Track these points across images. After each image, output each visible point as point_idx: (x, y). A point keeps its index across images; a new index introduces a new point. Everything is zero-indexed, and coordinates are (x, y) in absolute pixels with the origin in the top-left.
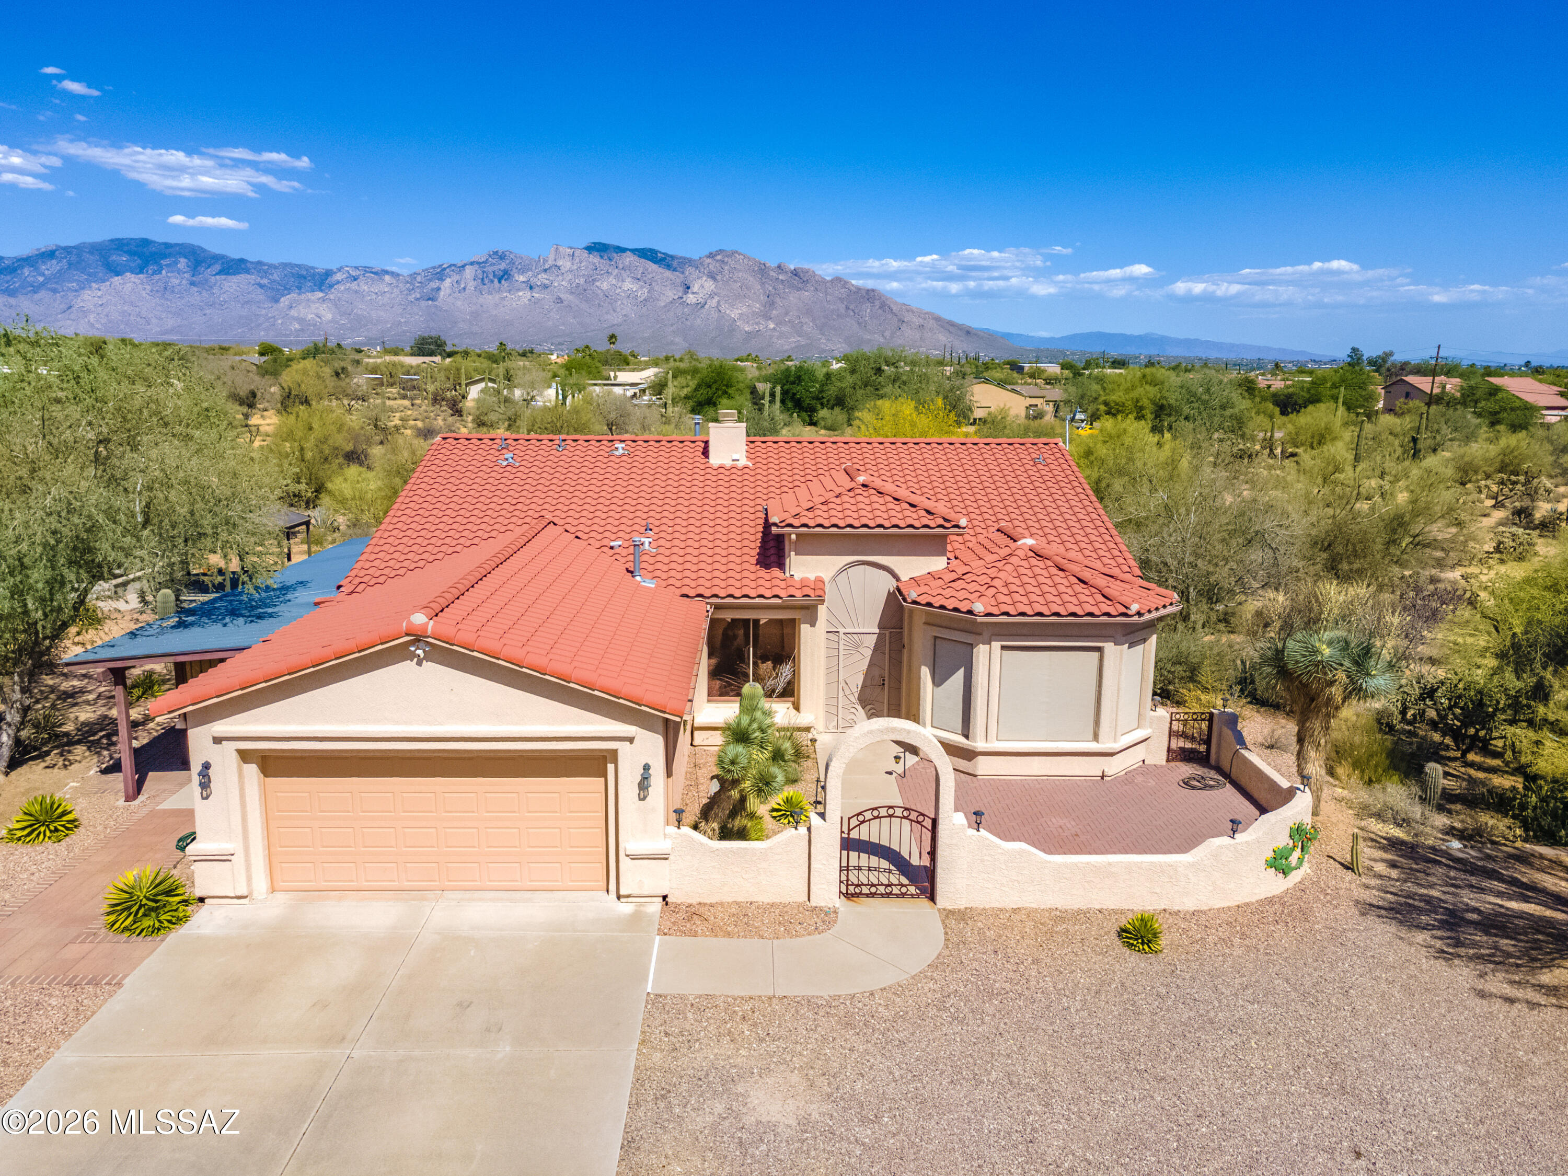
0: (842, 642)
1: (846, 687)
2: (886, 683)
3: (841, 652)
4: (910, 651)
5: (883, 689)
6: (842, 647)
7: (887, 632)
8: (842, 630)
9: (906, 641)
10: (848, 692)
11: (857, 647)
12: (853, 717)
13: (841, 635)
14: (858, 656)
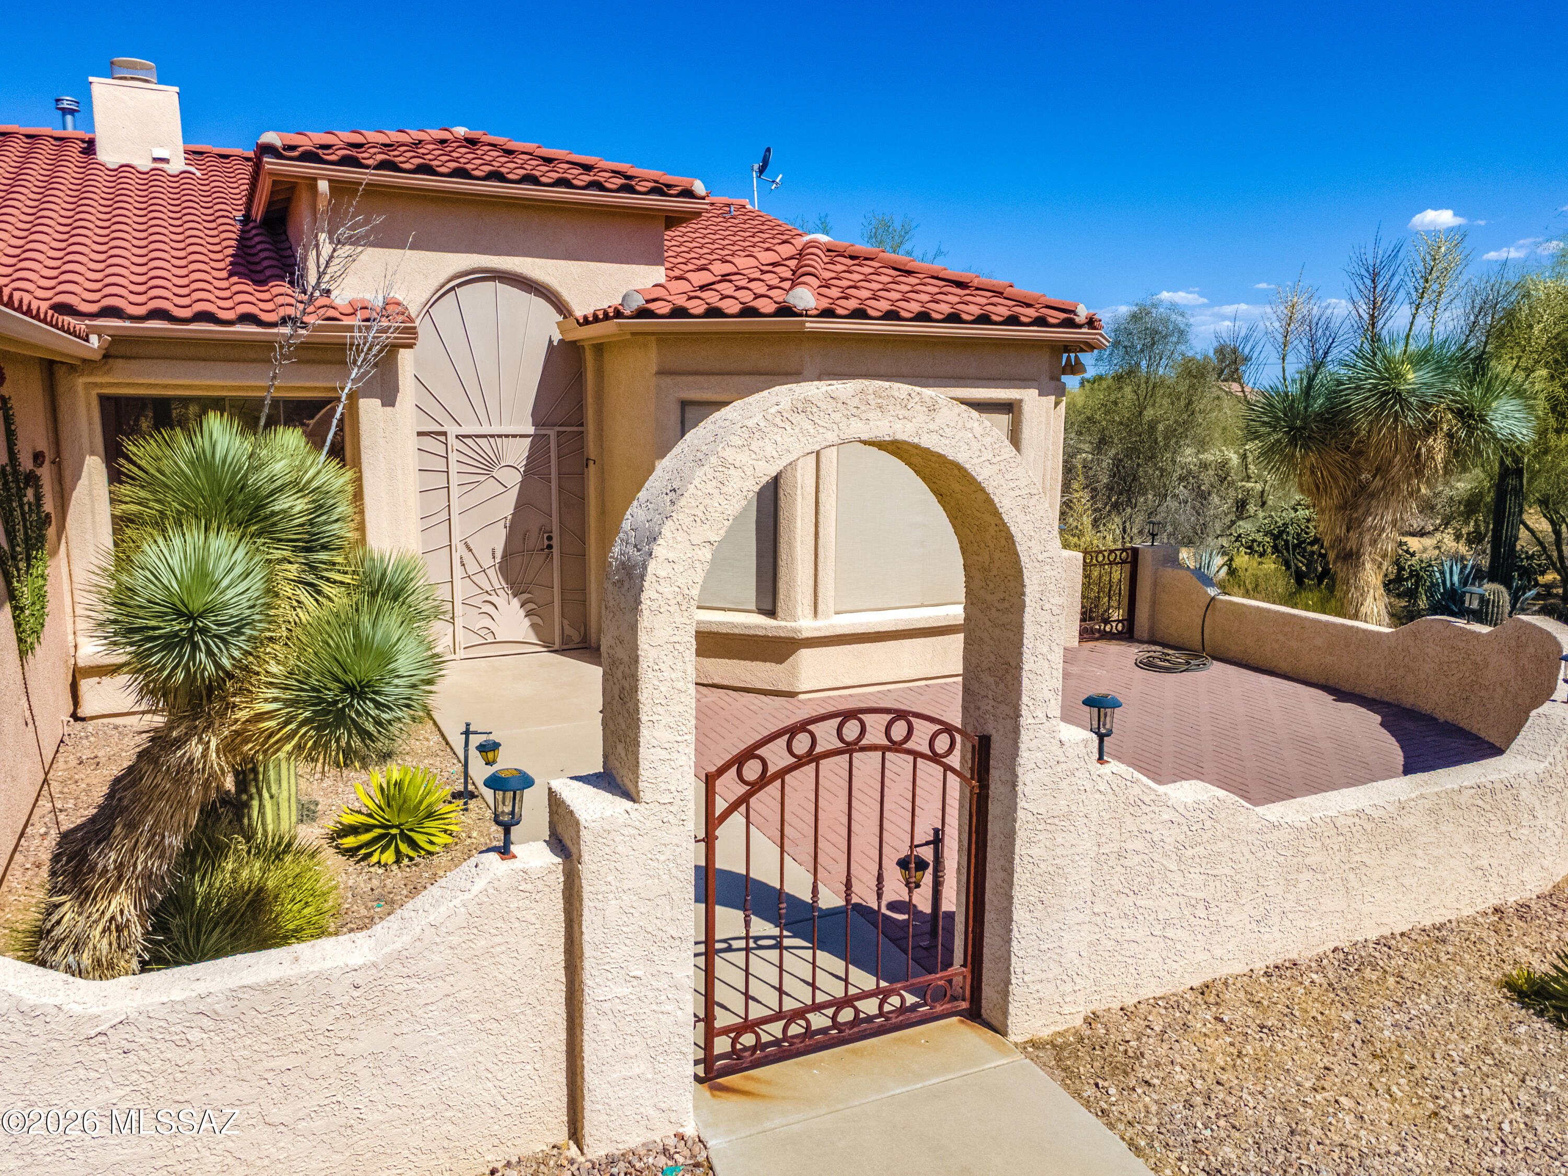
0: (453, 456)
1: (468, 557)
2: (555, 542)
3: (455, 479)
4: (602, 473)
5: (549, 556)
6: (454, 467)
7: (552, 433)
8: (452, 430)
9: (592, 449)
10: (472, 568)
11: (488, 467)
12: (487, 622)
13: (452, 440)
14: (490, 487)
